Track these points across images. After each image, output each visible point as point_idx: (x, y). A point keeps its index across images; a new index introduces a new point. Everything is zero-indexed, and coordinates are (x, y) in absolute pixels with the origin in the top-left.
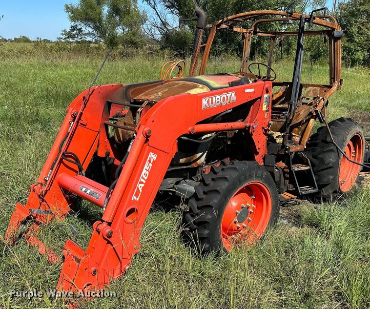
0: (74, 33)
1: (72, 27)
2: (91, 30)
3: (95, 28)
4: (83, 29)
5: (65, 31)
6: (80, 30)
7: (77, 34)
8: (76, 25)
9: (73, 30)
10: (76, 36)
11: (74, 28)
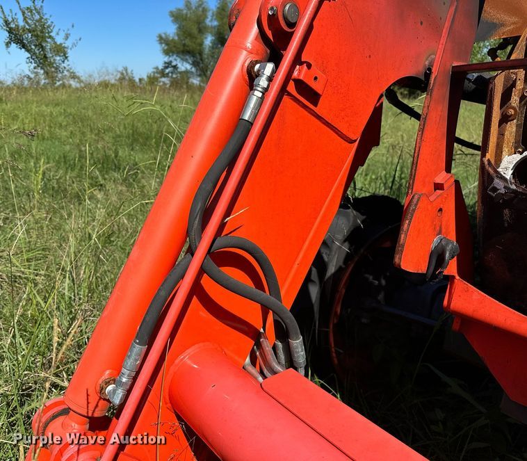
0: (167, 71)
1: (165, 63)
2: (188, 67)
3: (195, 64)
4: (179, 65)
5: (157, 68)
6: (175, 67)
7: (172, 73)
8: (171, 62)
9: (166, 68)
10: (170, 74)
11: (168, 65)
